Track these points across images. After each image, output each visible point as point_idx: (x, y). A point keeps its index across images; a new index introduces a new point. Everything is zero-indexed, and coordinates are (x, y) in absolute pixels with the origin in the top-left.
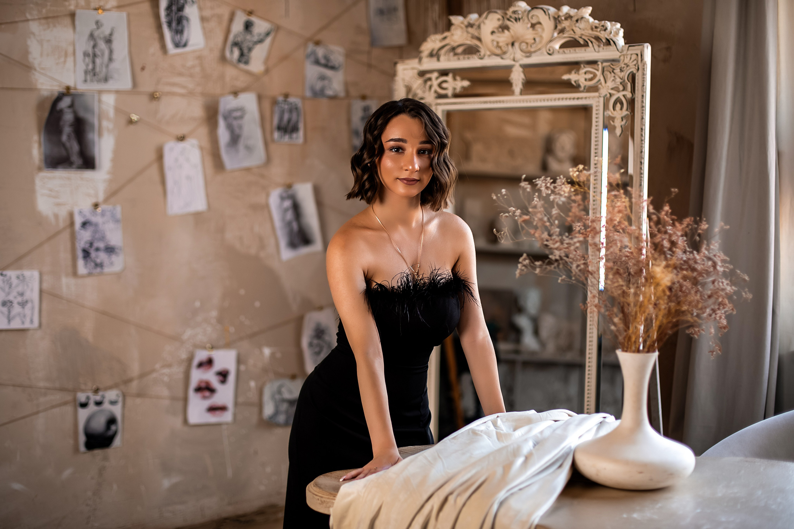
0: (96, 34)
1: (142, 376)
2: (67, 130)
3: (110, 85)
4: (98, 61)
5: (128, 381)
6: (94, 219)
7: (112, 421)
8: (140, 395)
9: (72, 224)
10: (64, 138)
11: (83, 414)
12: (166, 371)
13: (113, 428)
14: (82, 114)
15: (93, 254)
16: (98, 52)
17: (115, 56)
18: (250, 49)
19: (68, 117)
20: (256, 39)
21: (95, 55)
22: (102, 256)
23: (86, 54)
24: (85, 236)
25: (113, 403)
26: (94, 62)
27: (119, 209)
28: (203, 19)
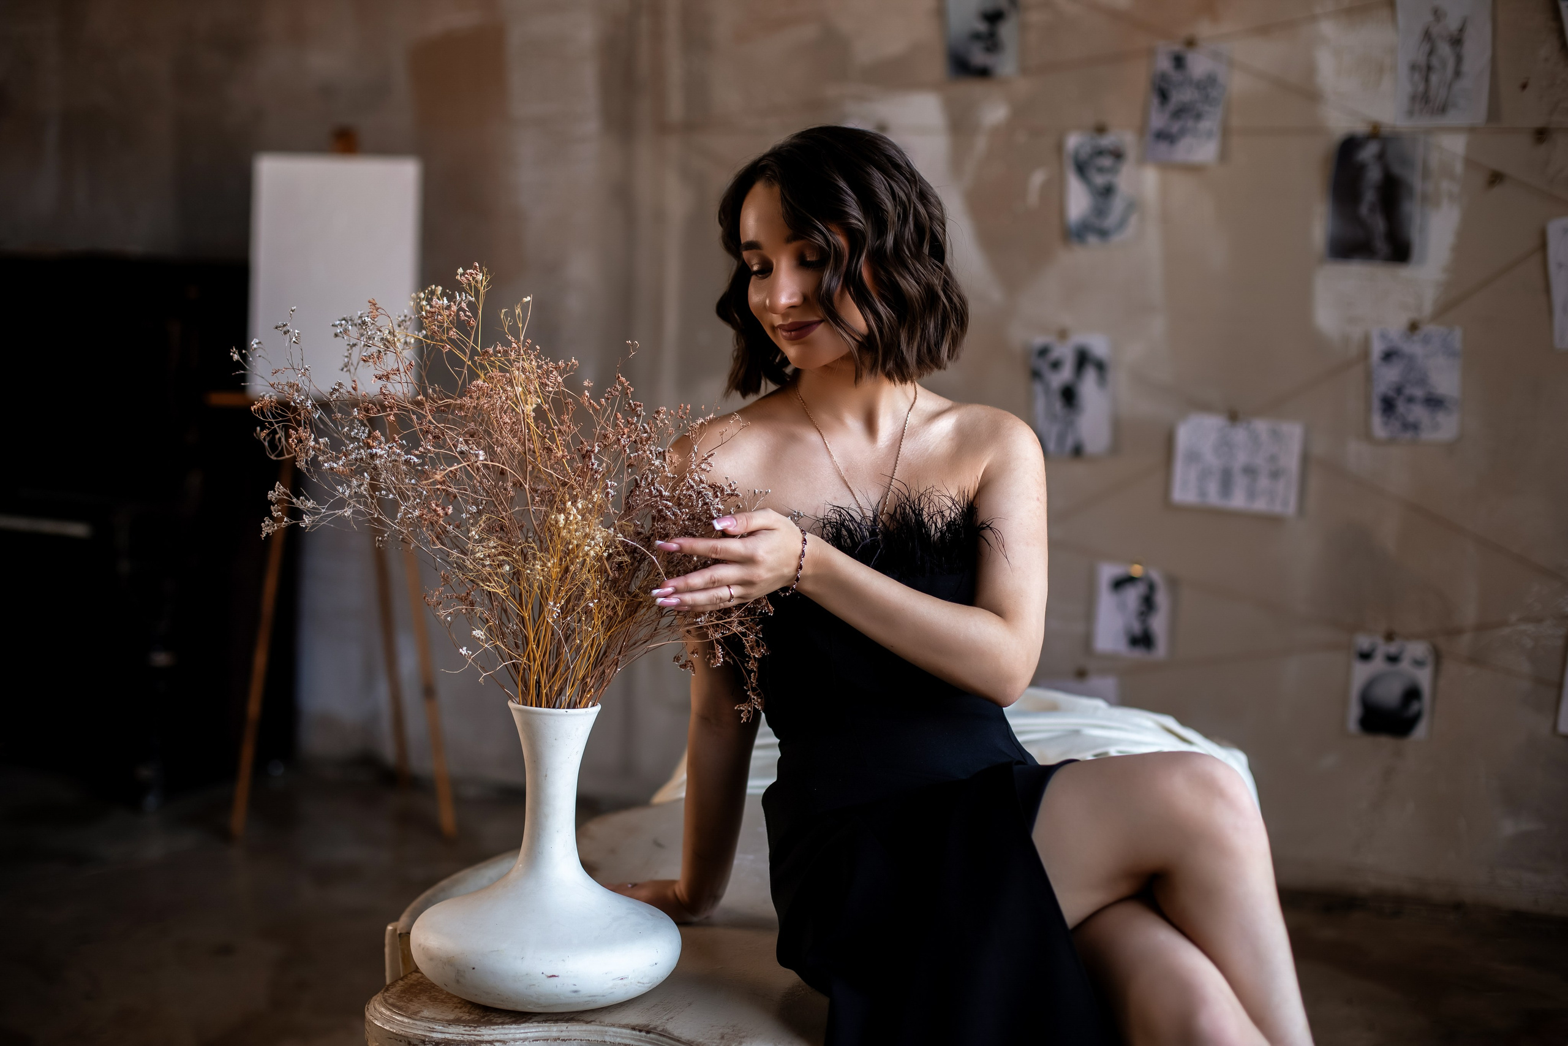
0: (1435, 30)
1: (1481, 628)
2: (1370, 196)
3: (1452, 118)
4: (1434, 78)
5: (1455, 632)
6: (1408, 348)
7: (1412, 694)
8: (1476, 659)
9: (1366, 354)
10: (1364, 210)
11: (1361, 673)
12: (1530, 628)
13: (1415, 707)
14: (1397, 170)
15: (1401, 407)
16: (1435, 62)
17: (1466, 67)
19: (1374, 174)
21: (1429, 68)
22: (1418, 412)
23: (1413, 67)
24: (1389, 376)
25: (1419, 663)
26: (1427, 80)
27: (1458, 334)
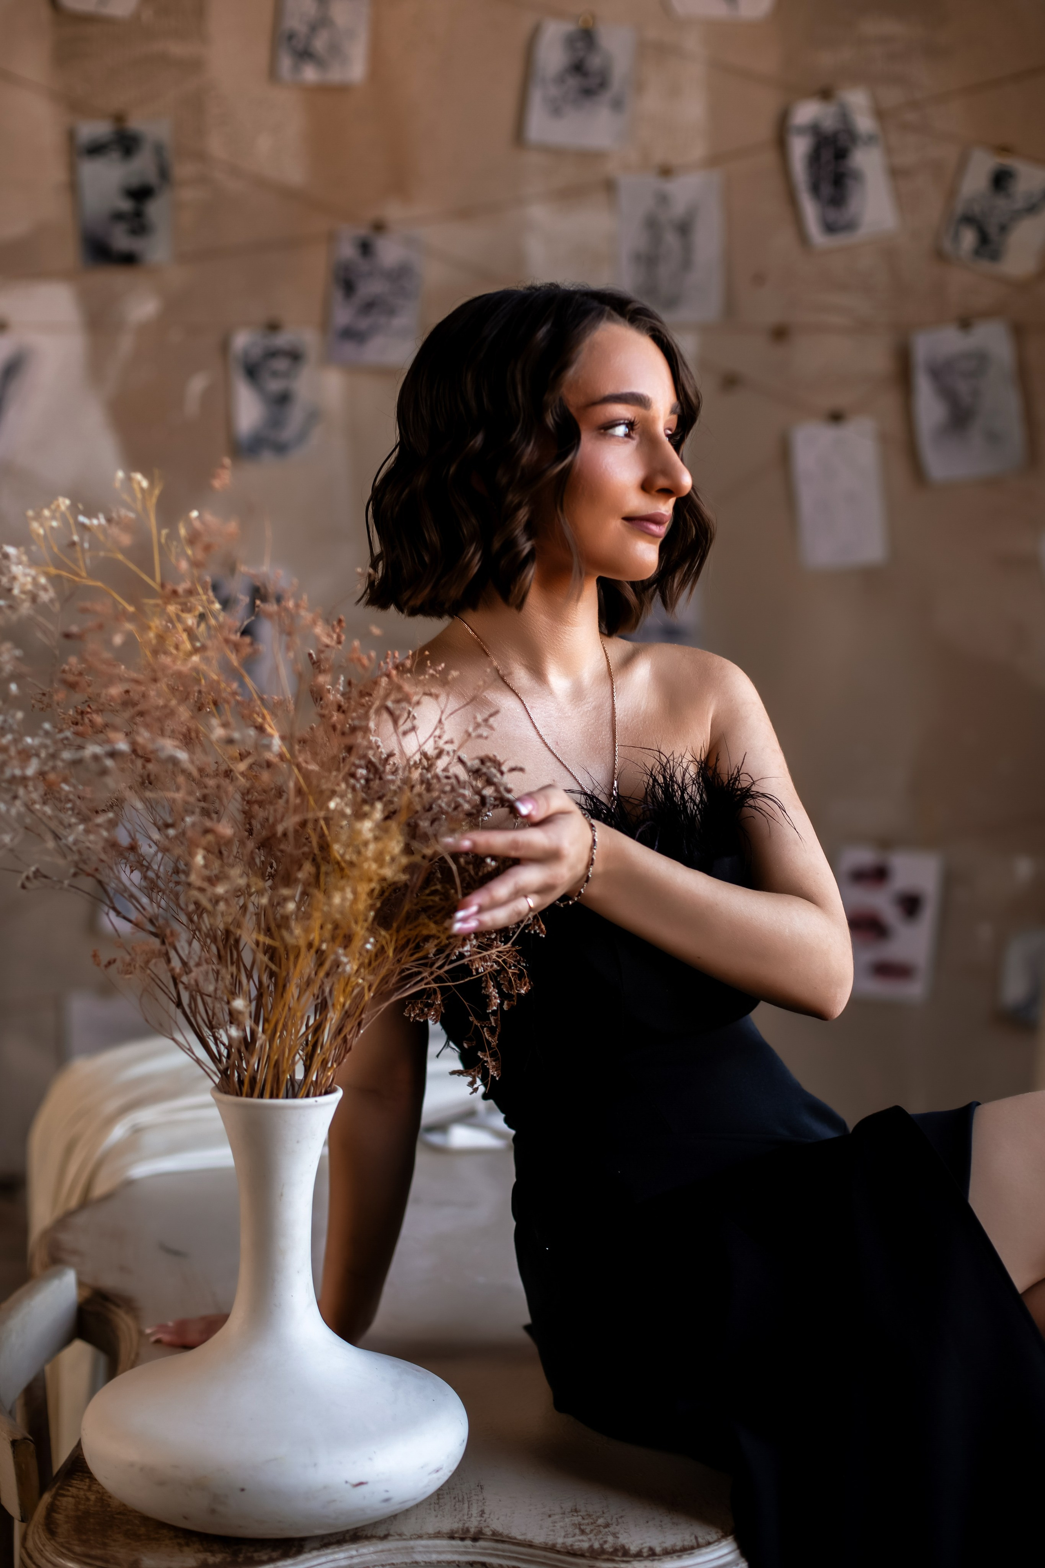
0: (659, 217)
4: (660, 270)
16: (662, 252)
17: (695, 259)
18: (1004, 229)
20: (1019, 203)
21: (654, 258)
23: (635, 257)
26: (651, 271)
28: (895, 173)
